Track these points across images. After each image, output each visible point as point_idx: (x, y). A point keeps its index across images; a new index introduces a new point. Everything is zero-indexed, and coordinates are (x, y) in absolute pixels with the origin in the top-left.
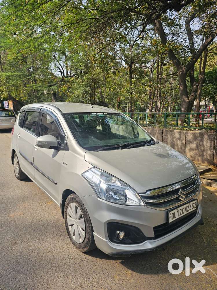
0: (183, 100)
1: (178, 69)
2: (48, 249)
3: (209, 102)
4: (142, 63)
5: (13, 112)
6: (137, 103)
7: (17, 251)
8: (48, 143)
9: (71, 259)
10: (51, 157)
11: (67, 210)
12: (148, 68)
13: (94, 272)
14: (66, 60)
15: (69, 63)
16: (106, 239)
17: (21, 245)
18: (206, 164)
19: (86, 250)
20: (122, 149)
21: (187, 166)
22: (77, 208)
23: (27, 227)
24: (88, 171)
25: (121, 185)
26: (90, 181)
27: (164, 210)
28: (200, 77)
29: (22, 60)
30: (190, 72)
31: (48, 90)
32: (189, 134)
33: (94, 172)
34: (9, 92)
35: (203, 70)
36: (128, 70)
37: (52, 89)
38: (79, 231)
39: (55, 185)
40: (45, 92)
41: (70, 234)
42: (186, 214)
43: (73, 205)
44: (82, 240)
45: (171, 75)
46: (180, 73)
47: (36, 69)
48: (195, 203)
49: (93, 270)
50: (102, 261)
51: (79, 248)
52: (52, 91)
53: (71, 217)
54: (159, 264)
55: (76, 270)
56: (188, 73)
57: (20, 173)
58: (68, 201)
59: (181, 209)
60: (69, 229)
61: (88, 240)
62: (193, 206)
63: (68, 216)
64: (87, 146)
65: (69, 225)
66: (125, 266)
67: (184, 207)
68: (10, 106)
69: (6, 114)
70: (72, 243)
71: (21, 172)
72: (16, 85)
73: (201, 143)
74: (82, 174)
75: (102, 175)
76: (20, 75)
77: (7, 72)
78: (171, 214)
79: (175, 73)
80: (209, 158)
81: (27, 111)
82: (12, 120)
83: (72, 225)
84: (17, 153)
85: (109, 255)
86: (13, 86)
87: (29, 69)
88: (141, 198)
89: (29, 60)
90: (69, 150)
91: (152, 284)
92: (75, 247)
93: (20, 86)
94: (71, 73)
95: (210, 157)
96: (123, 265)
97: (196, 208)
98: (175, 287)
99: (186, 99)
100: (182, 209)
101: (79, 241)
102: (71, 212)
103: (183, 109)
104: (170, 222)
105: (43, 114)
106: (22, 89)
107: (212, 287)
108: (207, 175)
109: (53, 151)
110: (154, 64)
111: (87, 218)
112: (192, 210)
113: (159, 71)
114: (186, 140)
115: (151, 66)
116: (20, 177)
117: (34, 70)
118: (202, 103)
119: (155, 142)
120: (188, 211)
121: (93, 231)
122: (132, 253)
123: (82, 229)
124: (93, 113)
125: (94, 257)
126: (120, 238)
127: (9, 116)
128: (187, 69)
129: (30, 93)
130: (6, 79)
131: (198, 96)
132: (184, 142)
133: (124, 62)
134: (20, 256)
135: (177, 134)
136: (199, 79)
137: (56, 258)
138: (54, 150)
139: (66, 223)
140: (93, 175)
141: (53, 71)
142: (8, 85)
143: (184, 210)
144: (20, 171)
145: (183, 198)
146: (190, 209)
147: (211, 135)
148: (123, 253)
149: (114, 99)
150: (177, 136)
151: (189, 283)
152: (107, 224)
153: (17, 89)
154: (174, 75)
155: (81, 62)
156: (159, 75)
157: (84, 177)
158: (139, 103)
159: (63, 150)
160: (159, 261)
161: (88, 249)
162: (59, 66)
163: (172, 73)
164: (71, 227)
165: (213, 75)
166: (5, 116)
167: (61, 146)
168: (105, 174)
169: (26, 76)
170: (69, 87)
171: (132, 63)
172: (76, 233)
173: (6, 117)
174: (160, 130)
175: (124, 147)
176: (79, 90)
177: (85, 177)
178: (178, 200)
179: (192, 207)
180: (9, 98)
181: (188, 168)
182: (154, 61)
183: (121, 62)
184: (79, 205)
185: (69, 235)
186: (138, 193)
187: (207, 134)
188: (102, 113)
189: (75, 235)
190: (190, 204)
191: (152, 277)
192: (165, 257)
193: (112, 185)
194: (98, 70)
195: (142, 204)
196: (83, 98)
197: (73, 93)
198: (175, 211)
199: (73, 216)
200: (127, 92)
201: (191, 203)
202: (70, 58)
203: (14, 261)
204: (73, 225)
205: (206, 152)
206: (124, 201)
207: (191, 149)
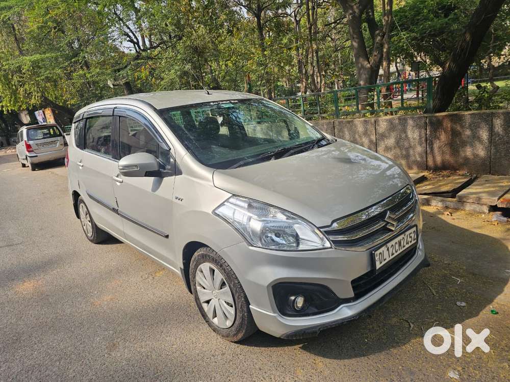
0: (360, 65)
1: (346, 10)
2: (174, 346)
3: (403, 65)
4: (278, 9)
5: (57, 128)
6: (279, 83)
7: (121, 358)
8: (142, 166)
9: (216, 357)
10: (150, 191)
11: (194, 277)
12: (290, 15)
13: (260, 369)
14: (139, 19)
15: (145, 24)
16: (274, 313)
17: (125, 348)
18: (415, 170)
19: (240, 337)
20: (276, 158)
21: (388, 173)
22: (214, 271)
23: (128, 319)
24: (224, 205)
25: (287, 219)
26: (231, 221)
27: (365, 250)
28: (385, 19)
29: (55, 28)
30: (367, 13)
31: (115, 80)
32: (381, 123)
33: (235, 205)
34: (43, 92)
35: (389, 8)
36: (255, 25)
37: (121, 76)
38: (223, 308)
39: (166, 239)
40: (110, 83)
41: (207, 316)
42: (401, 253)
43: (206, 266)
44: (231, 321)
45: (332, 24)
46: (350, 16)
47: (84, 43)
48: (414, 231)
49: (257, 367)
50: (271, 351)
51: (227, 337)
52: (123, 80)
53: (204, 288)
54: (366, 340)
55: (229, 371)
56: (364, 16)
57: (95, 231)
58: (195, 263)
59: (392, 245)
60: (203, 308)
61: (242, 320)
62: (411, 237)
63: (198, 288)
64: (213, 162)
65: (202, 302)
66: (310, 352)
67: (397, 240)
68: (49, 119)
69: (45, 134)
70: (214, 331)
71: (96, 229)
72: (52, 77)
73: (403, 136)
74: (214, 212)
75: (250, 206)
76: (56, 59)
77: (31, 55)
78: (378, 255)
79: (339, 19)
80: (419, 159)
81: (87, 118)
82: (58, 143)
83: (208, 302)
84: (83, 196)
85: (282, 338)
86: (48, 79)
87: (70, 44)
88: (324, 235)
89: (69, 27)
90: (181, 174)
91: (361, 372)
92: (219, 337)
93: (61, 79)
94: (150, 41)
95: (422, 157)
96: (307, 351)
97: (415, 241)
98: (399, 371)
99: (366, 63)
100: (394, 244)
101: (226, 324)
102: (202, 280)
103: (362, 83)
104: (377, 268)
105: (120, 117)
106: (64, 83)
107: (458, 361)
108: (419, 187)
109: (151, 180)
110: (300, 7)
111: (234, 284)
112: (410, 244)
113: (311, 18)
114: (376, 134)
115: (295, 11)
116: (95, 238)
117: (81, 45)
118: (393, 68)
119: (328, 140)
120: (404, 247)
121: (248, 304)
122: (320, 329)
123: (228, 304)
124: (212, 103)
125: (255, 347)
126: (297, 307)
127: (51, 136)
128: (360, 7)
129: (82, 90)
130: (32, 67)
131: (384, 56)
132: (373, 138)
133: (244, 10)
134: (127, 365)
135: (359, 126)
136: (384, 24)
137: (191, 358)
138: (153, 178)
139: (197, 299)
140: (235, 210)
141: (117, 43)
142: (37, 79)
143: (397, 246)
144: (95, 227)
145: (393, 225)
146: (407, 243)
147: (419, 118)
148: (306, 331)
149: (238, 79)
150: (360, 129)
151: (421, 362)
152: (272, 287)
153: (56, 86)
154: (338, 24)
155: (168, 19)
156: (311, 25)
157: (218, 215)
158: (281, 83)
159: (171, 175)
160: (365, 335)
161: (244, 335)
162: (128, 31)
163: (333, 21)
164: (206, 304)
165: (407, 14)
166: (42, 139)
167: (165, 169)
168: (255, 204)
169: (68, 58)
170: (153, 69)
171: (260, 9)
172: (219, 312)
173: (46, 139)
174: (330, 122)
175: (279, 155)
176: (173, 71)
177: (220, 214)
178: (385, 230)
179: (409, 239)
180: (43, 104)
181: (392, 177)
182: (299, 2)
183: (239, 11)
184: (217, 265)
185: (205, 319)
186: (318, 228)
187: (413, 118)
188: (228, 102)
189: (216, 316)
190: (406, 235)
191: (357, 362)
192: (373, 328)
193: (271, 221)
194: (202, 30)
195: (328, 244)
196: (181, 85)
197: (162, 79)
198: (384, 249)
199: (208, 284)
200: (260, 64)
201: (407, 233)
202: (145, 13)
203: (118, 375)
204: (210, 300)
205: (414, 149)
206: (295, 245)
207: (387, 149)
